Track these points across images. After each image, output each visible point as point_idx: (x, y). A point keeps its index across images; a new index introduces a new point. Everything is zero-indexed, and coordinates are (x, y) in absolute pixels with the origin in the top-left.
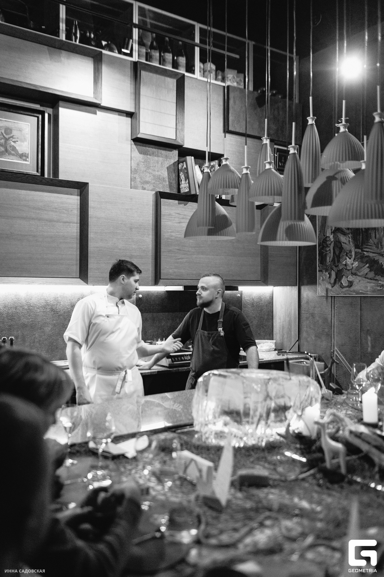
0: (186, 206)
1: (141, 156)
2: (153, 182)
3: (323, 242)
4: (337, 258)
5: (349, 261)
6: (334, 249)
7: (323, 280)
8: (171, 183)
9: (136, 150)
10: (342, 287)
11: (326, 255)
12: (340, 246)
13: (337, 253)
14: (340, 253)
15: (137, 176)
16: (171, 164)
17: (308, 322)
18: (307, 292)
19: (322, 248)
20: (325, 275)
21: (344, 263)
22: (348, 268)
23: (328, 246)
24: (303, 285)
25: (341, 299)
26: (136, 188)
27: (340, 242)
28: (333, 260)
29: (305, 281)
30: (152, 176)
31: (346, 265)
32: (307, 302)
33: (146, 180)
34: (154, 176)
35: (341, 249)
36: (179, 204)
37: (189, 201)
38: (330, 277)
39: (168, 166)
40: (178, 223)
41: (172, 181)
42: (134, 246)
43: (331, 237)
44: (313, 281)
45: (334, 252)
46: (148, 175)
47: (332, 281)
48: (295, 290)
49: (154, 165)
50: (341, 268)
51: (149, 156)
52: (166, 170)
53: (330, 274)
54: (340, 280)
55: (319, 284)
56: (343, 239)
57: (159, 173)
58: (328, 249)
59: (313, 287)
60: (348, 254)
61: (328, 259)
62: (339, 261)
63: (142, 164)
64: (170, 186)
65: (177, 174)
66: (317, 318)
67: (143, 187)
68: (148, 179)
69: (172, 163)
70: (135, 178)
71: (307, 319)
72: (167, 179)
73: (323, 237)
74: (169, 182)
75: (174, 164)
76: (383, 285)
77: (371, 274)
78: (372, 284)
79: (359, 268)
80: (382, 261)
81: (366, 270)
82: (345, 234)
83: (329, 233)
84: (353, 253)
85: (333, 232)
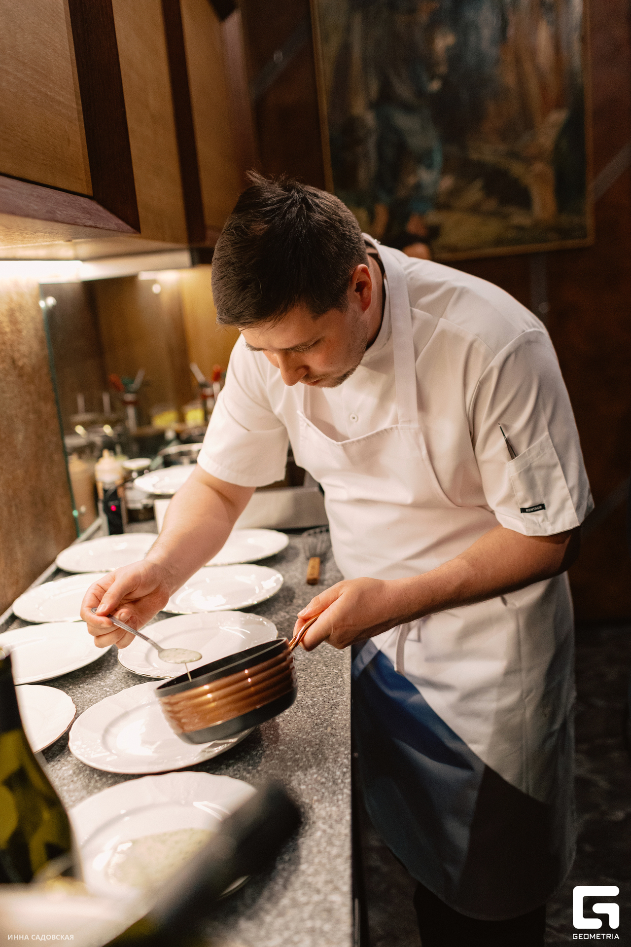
3: (343, 132)
4: (390, 171)
5: (426, 176)
12: (396, 139)
13: (391, 156)
14: (399, 156)
19: (343, 148)
21: (412, 181)
22: (425, 193)
23: (358, 143)
27: (397, 131)
28: (380, 178)
35: (401, 147)
38: (373, 219)
45: (381, 156)
47: (381, 228)
50: (402, 193)
53: (373, 213)
54: (403, 225)
56: (404, 121)
60: (424, 159)
62: (395, 179)
76: (520, 228)
77: (491, 204)
78: (492, 228)
79: (455, 192)
80: (517, 169)
81: (474, 193)
82: (408, 108)
83: (360, 108)
84: (438, 158)
85: (375, 106)
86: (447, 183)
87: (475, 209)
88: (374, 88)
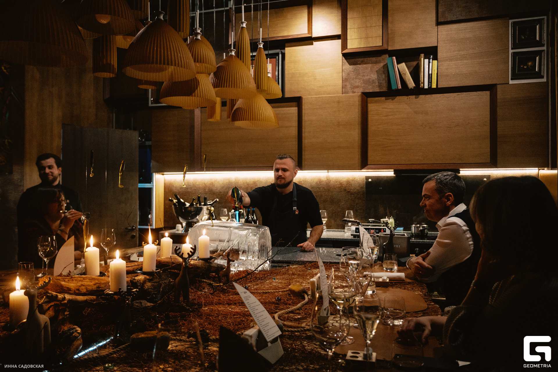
0: (394, 101)
1: (352, 67)
2: (363, 85)
8: (381, 83)
9: (347, 63)
15: (347, 84)
16: (380, 67)
26: (346, 93)
30: (362, 81)
33: (356, 85)
34: (363, 80)
36: (386, 100)
37: (397, 96)
39: (377, 69)
40: (386, 116)
41: (381, 81)
42: (341, 140)
46: (358, 81)
49: (364, 71)
51: (358, 66)
52: (376, 73)
57: (369, 77)
63: (352, 73)
64: (380, 86)
65: (387, 75)
67: (353, 91)
68: (357, 84)
69: (382, 66)
70: (346, 85)
72: (377, 81)
74: (378, 82)
75: (383, 66)
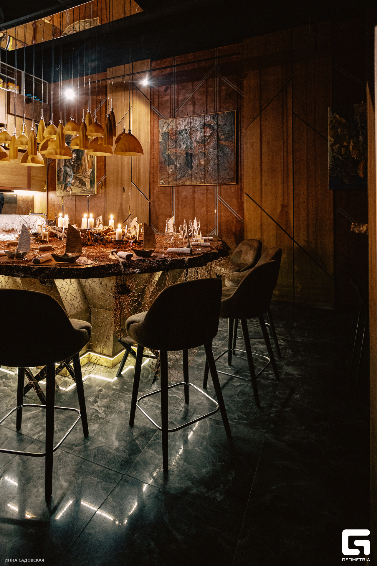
3: (59, 171)
4: (65, 178)
5: (70, 180)
6: (64, 174)
7: (59, 188)
10: (67, 191)
11: (60, 177)
12: (66, 172)
13: (65, 176)
14: (67, 175)
17: (51, 209)
18: (52, 195)
19: (59, 174)
20: (60, 186)
21: (68, 180)
22: (70, 183)
23: (61, 173)
24: (49, 191)
25: (67, 197)
27: (66, 171)
28: (63, 179)
29: (50, 189)
31: (69, 181)
32: (51, 200)
35: (67, 174)
38: (62, 187)
43: (63, 168)
44: (54, 189)
45: (64, 175)
47: (63, 189)
48: (45, 193)
50: (67, 182)
53: (62, 186)
54: (66, 188)
55: (57, 190)
56: (68, 169)
58: (61, 174)
59: (54, 192)
60: (70, 176)
61: (61, 178)
62: (66, 180)
66: (56, 207)
71: (51, 207)
73: (59, 168)
76: (85, 190)
77: (80, 185)
78: (80, 190)
79: (74, 183)
80: (84, 179)
81: (77, 183)
82: (69, 167)
83: (61, 167)
84: (72, 176)
85: (64, 166)
86: (73, 181)
87: (77, 186)
88: (64, 163)
